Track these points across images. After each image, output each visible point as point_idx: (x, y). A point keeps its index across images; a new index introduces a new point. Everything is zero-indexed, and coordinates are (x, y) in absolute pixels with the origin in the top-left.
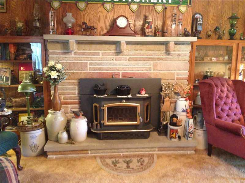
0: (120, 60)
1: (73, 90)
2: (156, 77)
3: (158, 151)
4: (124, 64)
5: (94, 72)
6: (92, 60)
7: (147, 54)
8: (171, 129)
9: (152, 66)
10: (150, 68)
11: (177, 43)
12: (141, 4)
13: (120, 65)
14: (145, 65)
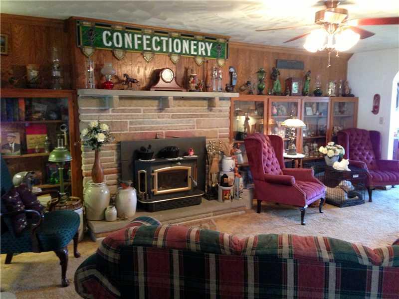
0: (163, 118)
1: (110, 156)
2: (200, 136)
3: (214, 215)
4: (167, 122)
5: (135, 133)
6: (133, 119)
7: (191, 110)
8: (223, 191)
9: (195, 124)
10: (194, 125)
11: (221, 99)
12: (182, 56)
13: (163, 123)
14: (188, 123)
